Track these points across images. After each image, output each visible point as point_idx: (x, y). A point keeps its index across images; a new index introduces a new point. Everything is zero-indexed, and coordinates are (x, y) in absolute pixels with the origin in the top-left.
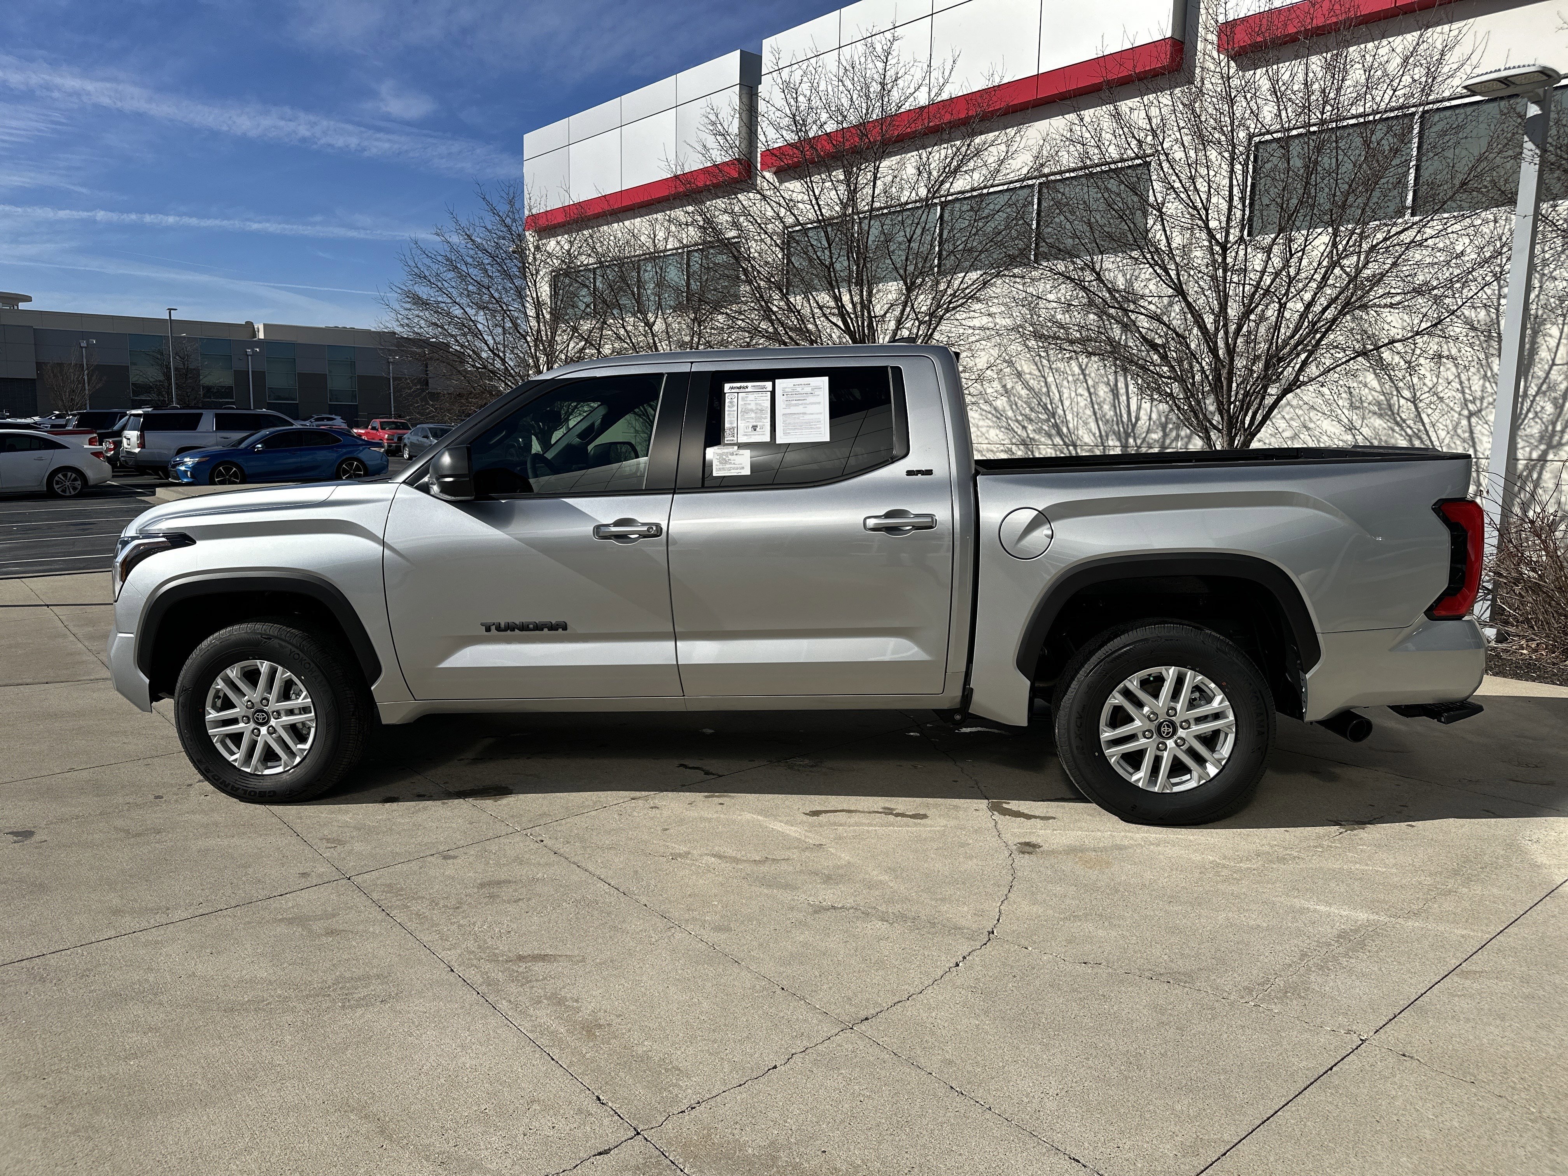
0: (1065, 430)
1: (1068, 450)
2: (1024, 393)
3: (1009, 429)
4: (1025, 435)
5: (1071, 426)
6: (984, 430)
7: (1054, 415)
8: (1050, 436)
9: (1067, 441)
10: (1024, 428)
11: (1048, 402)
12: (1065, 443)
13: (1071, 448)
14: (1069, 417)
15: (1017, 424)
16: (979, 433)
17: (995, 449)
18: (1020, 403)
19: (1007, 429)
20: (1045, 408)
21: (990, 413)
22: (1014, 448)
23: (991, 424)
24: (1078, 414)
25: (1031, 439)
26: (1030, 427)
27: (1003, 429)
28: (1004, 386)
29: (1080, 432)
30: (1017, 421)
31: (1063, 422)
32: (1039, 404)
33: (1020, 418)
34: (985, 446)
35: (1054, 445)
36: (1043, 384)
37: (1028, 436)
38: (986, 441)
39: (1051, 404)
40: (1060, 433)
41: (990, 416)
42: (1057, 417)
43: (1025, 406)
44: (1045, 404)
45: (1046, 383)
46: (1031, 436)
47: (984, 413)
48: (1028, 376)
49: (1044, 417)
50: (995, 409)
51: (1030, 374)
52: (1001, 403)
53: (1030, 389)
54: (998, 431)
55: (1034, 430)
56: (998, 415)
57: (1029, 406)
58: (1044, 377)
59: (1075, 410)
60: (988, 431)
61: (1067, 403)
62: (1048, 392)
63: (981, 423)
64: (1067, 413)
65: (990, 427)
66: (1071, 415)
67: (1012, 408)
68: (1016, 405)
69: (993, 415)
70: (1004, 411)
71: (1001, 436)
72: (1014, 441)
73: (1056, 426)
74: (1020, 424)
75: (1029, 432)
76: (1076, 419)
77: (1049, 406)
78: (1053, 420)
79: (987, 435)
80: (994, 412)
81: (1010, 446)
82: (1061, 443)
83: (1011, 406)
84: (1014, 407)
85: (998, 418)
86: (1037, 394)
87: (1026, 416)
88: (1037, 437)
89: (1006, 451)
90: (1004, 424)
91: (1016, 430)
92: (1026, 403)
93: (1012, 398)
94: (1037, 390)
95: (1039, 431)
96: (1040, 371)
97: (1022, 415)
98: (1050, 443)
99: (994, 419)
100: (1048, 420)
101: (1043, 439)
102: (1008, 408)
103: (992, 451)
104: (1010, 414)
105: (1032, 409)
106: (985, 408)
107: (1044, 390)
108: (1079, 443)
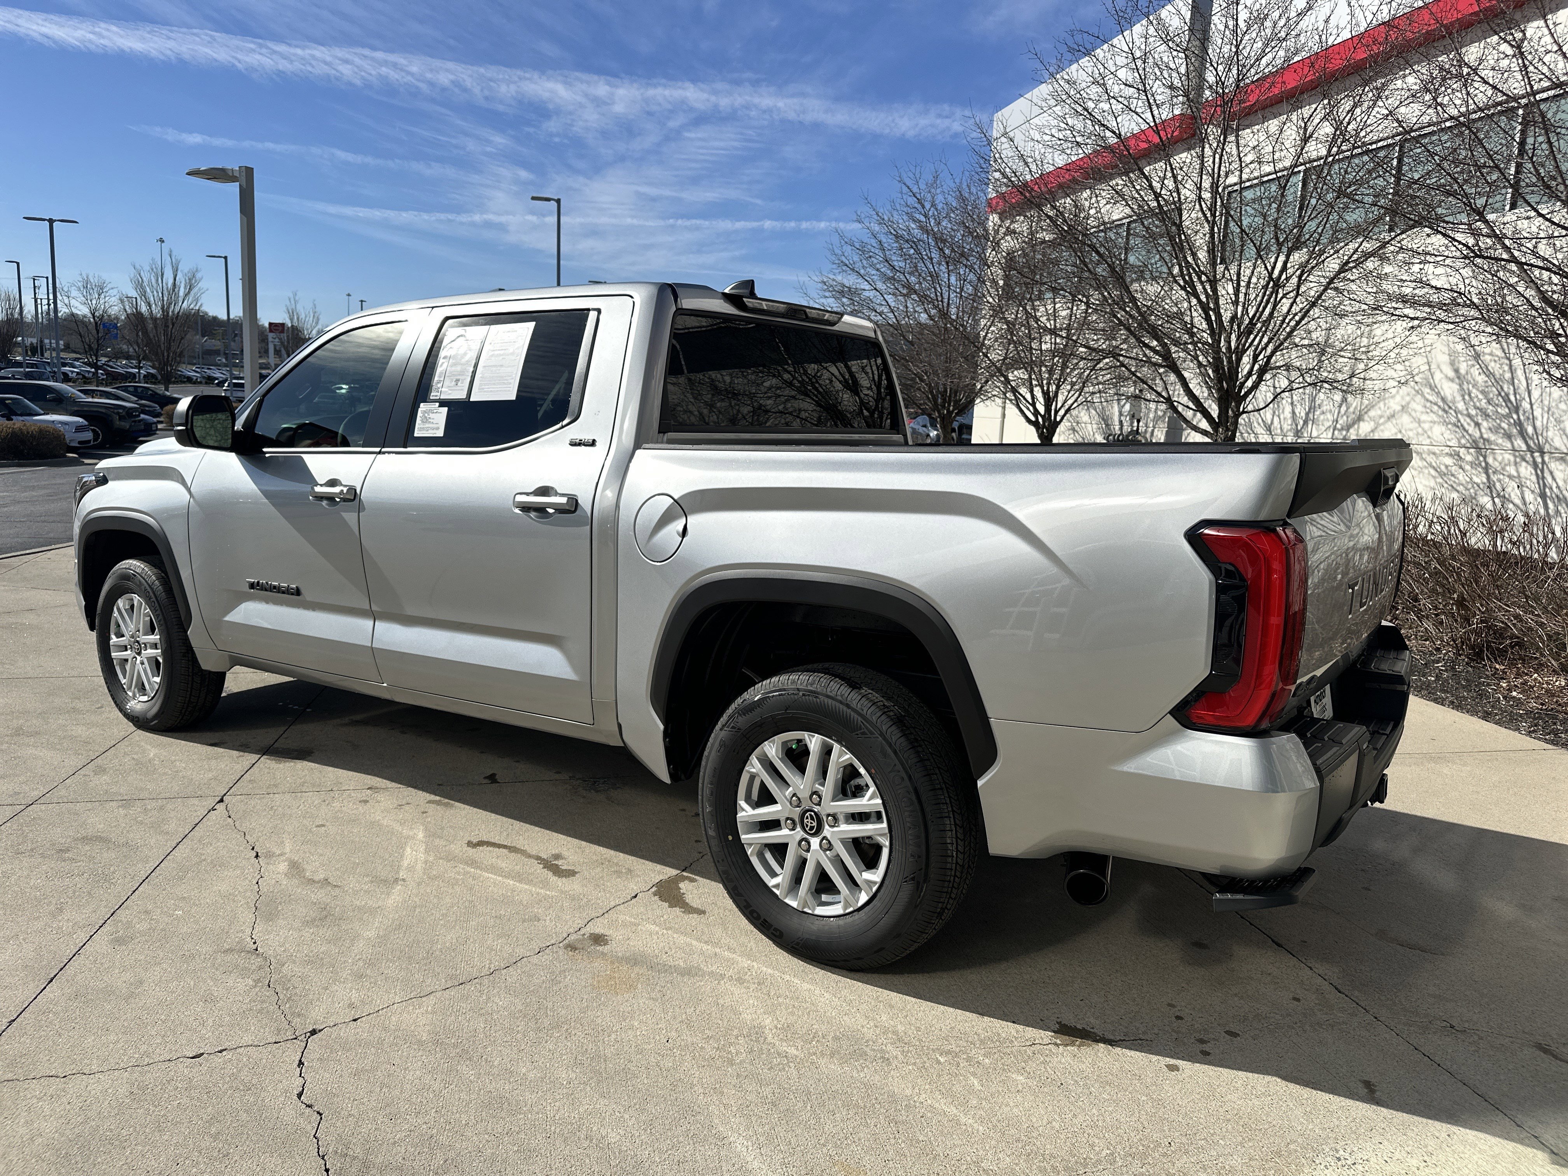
0: (1530, 430)
1: (1533, 457)
2: (1481, 379)
3: (1458, 425)
4: (1478, 435)
5: (1538, 424)
6: (1426, 426)
7: (1517, 409)
8: (1509, 436)
9: (1532, 444)
10: (1477, 425)
11: (1512, 392)
12: (1529, 449)
13: (1537, 454)
14: (1538, 412)
15: (1468, 420)
16: (1420, 430)
17: (1438, 452)
18: (1474, 392)
19: (1455, 425)
20: (1507, 399)
21: (1436, 404)
22: (1462, 451)
23: (1436, 419)
24: (1549, 409)
25: (1484, 440)
26: (1485, 424)
27: (1450, 426)
28: (1457, 371)
29: (1550, 434)
30: (1469, 416)
31: (1528, 418)
32: (1500, 394)
33: (1473, 412)
34: (1425, 448)
35: (1514, 450)
36: (1506, 368)
37: (1482, 437)
38: (1428, 442)
39: (1515, 394)
40: (1523, 433)
41: (1435, 408)
42: (1521, 412)
43: (1481, 396)
44: (1507, 395)
45: (1511, 366)
46: (1485, 436)
47: (1428, 404)
48: (1488, 358)
49: (1504, 411)
50: (1443, 399)
51: (1491, 354)
52: (1450, 389)
53: (1489, 374)
54: (1444, 428)
55: (1490, 429)
56: (1446, 406)
57: (1486, 397)
58: (1509, 359)
59: (1546, 403)
60: (1431, 428)
61: (1536, 394)
62: (1513, 378)
63: (1424, 417)
64: (1534, 407)
65: (1434, 422)
66: (1540, 410)
67: (1464, 399)
68: (1470, 395)
69: (1439, 407)
70: (1454, 402)
71: (1447, 435)
72: (1463, 441)
73: (1519, 424)
74: (1473, 421)
75: (1483, 430)
76: (1546, 416)
77: (1512, 398)
78: (1515, 416)
79: (1429, 433)
80: (1441, 404)
81: (1457, 449)
82: (1524, 447)
83: (1463, 396)
84: (1467, 397)
85: (1446, 412)
86: (1497, 381)
87: (1481, 410)
88: (1493, 437)
89: (1451, 455)
90: (1453, 420)
91: (1467, 427)
92: (1483, 392)
93: (1465, 386)
94: (1498, 376)
95: (1495, 430)
96: (1504, 351)
97: (1476, 408)
98: (1509, 445)
99: (1441, 413)
100: (1509, 415)
101: (1500, 441)
102: (1459, 398)
103: (1434, 454)
104: (1461, 406)
105: (1489, 402)
106: (1430, 398)
107: (1508, 375)
108: (1547, 448)
